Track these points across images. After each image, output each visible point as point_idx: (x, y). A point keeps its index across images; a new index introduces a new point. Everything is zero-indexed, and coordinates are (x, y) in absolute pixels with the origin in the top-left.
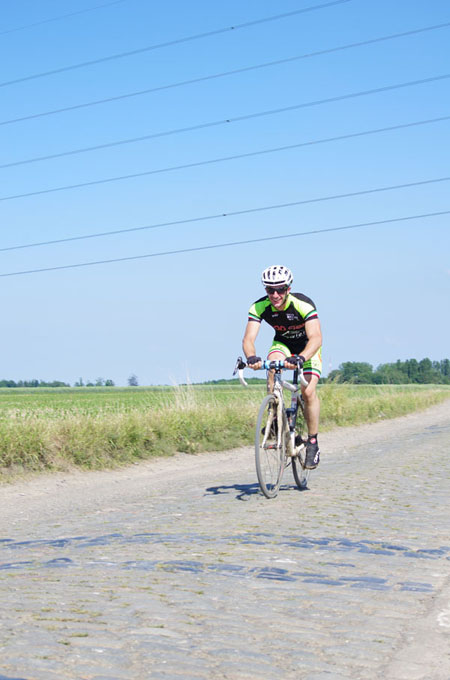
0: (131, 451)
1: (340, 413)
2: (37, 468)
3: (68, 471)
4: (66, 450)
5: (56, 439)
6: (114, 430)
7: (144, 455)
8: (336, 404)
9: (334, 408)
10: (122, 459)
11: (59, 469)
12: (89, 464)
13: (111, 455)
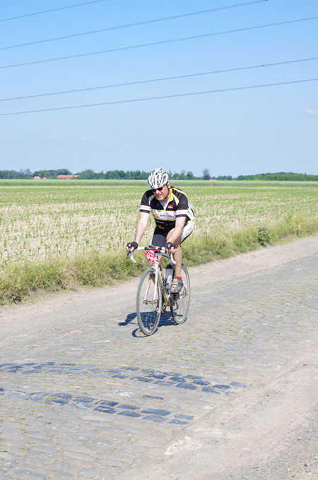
0: (126, 273)
1: (300, 229)
2: (55, 290)
3: (77, 291)
4: (77, 276)
5: (72, 269)
6: (114, 260)
7: (135, 274)
8: (297, 223)
9: (295, 226)
10: (119, 278)
11: (71, 289)
12: (94, 285)
13: (112, 276)
